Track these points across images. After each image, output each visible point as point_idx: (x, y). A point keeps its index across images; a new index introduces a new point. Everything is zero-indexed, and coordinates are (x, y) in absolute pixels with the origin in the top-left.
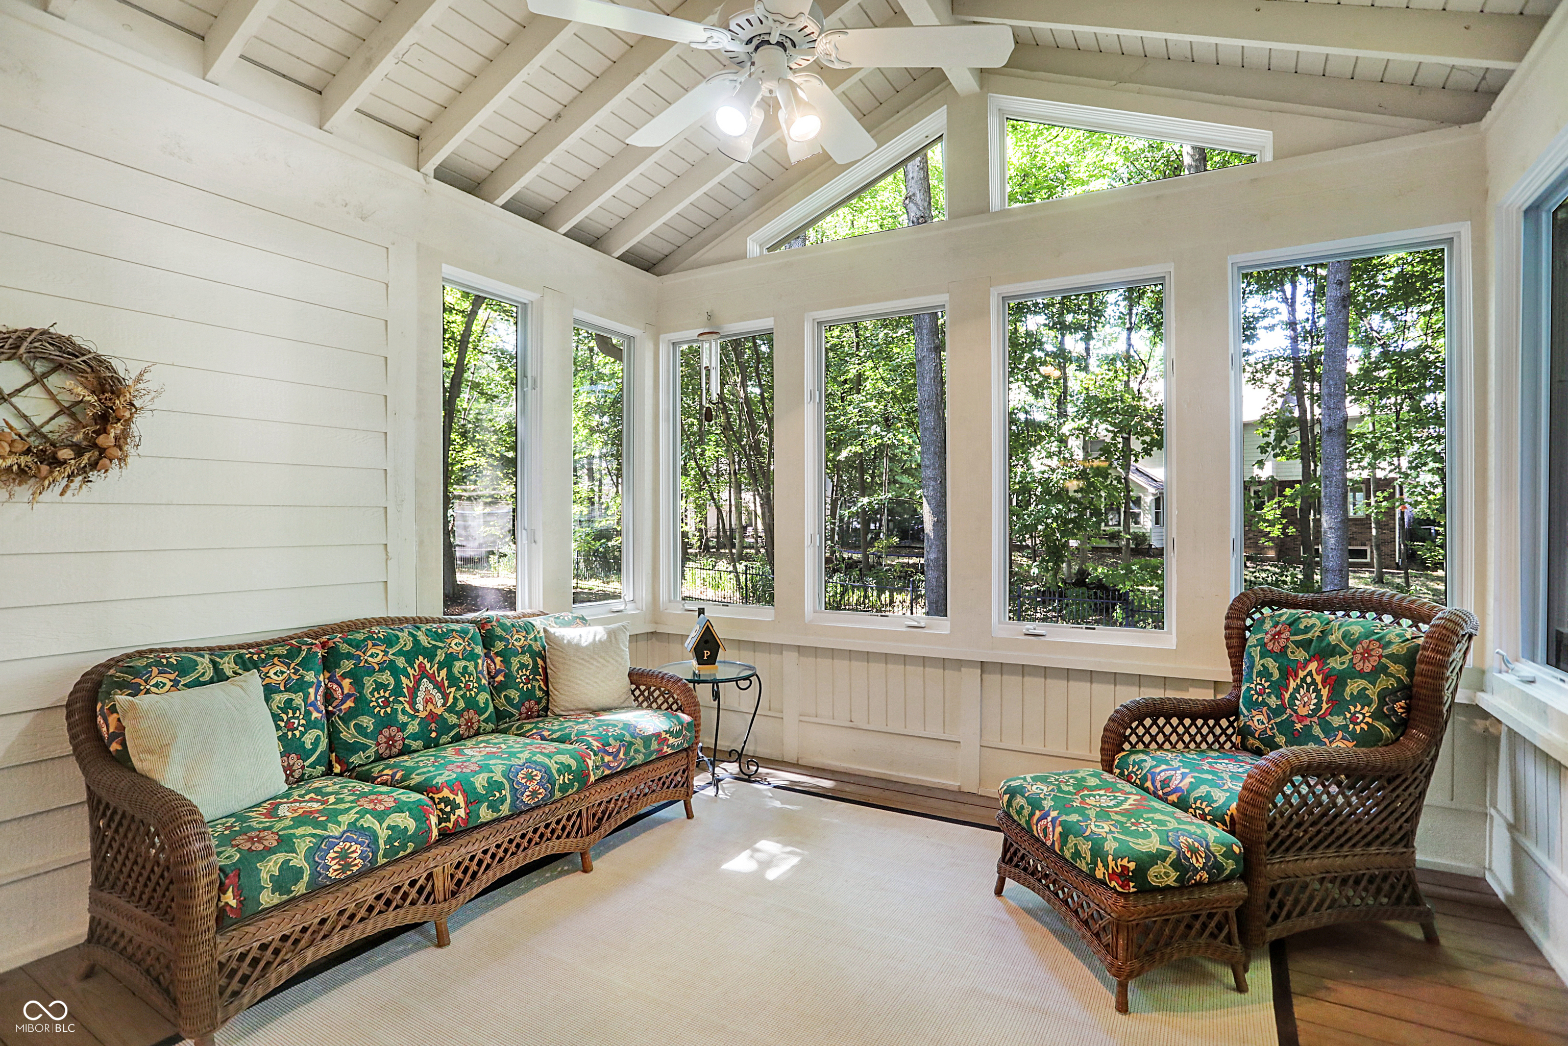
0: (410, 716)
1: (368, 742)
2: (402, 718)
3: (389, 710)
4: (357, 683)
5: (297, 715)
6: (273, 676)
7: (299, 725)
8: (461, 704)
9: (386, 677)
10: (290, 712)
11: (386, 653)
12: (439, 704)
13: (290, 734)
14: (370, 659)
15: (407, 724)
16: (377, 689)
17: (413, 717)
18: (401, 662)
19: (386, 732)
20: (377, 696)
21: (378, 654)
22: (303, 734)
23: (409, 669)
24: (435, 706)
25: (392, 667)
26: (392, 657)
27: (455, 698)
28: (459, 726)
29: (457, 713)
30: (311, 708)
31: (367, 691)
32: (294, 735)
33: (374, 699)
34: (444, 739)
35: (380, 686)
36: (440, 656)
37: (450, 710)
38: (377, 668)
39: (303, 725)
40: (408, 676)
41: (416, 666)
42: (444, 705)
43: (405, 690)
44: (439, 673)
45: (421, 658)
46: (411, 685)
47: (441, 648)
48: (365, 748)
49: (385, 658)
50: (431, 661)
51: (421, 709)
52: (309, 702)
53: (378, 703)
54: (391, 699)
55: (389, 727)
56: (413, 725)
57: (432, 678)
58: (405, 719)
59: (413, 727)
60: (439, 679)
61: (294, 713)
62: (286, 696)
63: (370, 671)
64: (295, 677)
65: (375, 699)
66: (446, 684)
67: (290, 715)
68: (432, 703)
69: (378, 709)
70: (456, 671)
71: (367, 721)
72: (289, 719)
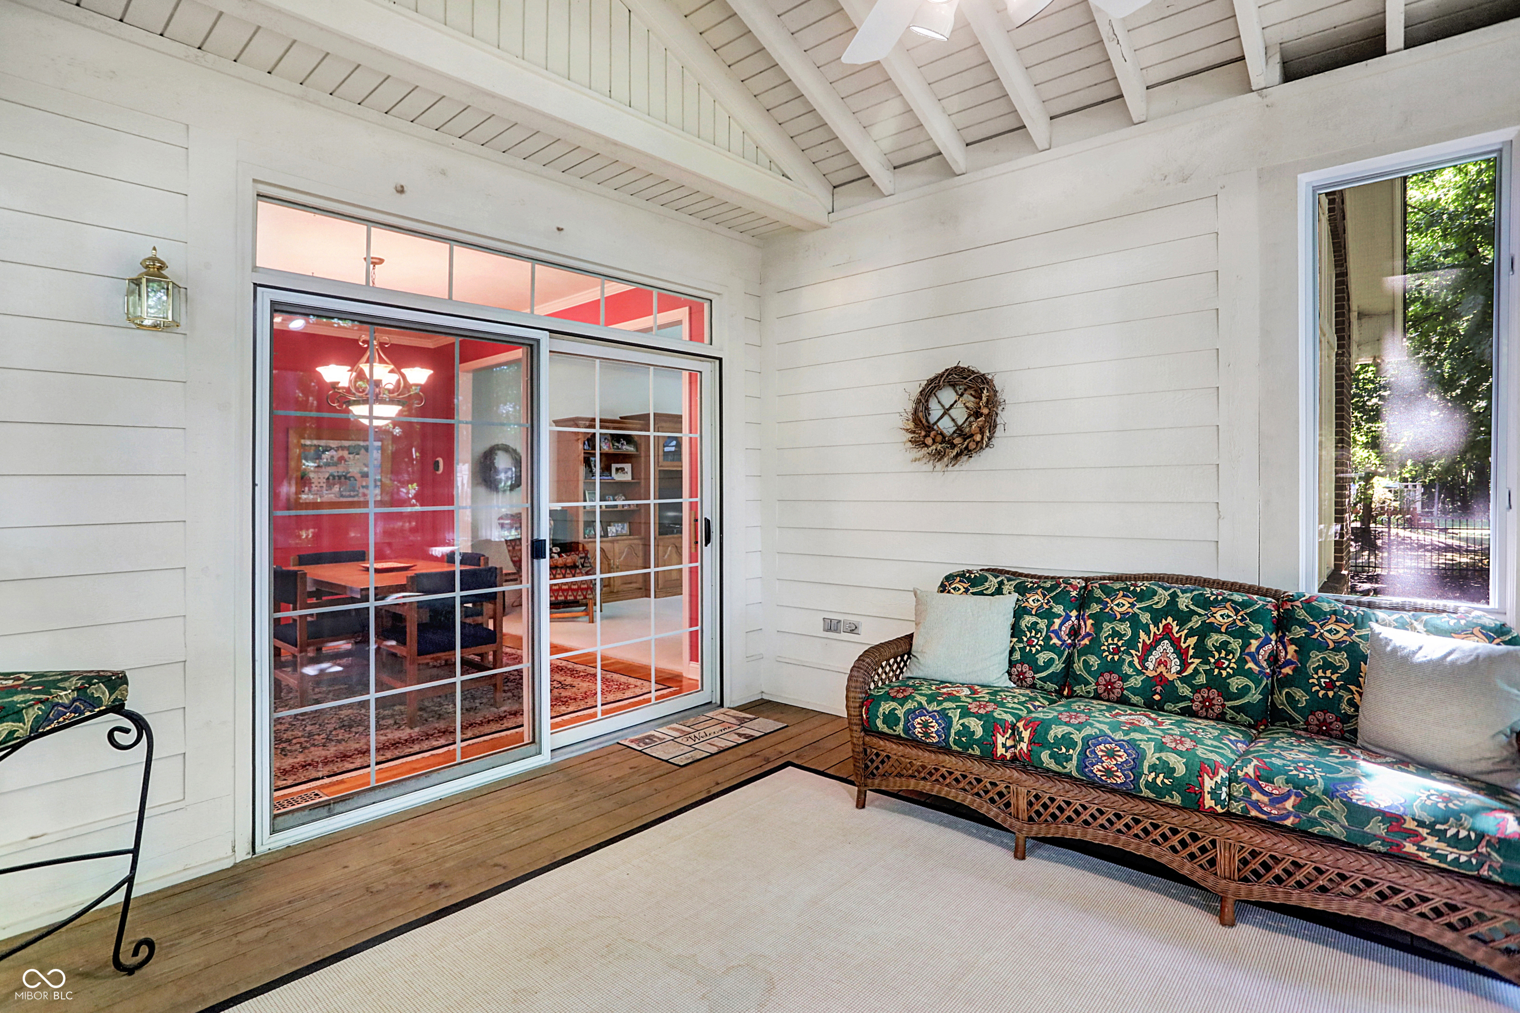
0: (1136, 669)
1: (1090, 679)
2: (1126, 669)
3: (1116, 657)
4: (1097, 627)
5: (1039, 636)
6: (1031, 603)
7: (1037, 644)
8: (1202, 679)
9: (1125, 628)
10: (1034, 632)
11: (1132, 605)
12: (1173, 670)
13: (1028, 648)
14: (1115, 608)
15: (1131, 676)
16: (1112, 636)
17: (1139, 673)
18: (1145, 618)
19: (1107, 676)
20: (1110, 641)
21: (1124, 605)
22: (1038, 652)
23: (1152, 626)
24: (1169, 671)
25: (1134, 620)
26: (1137, 611)
27: (1195, 669)
28: (1192, 701)
29: (1192, 686)
30: (1052, 635)
31: (1103, 635)
32: (1031, 650)
33: (1106, 644)
34: (1168, 706)
35: (1116, 634)
36: (1195, 622)
37: (1185, 680)
38: (1119, 617)
39: (1040, 645)
40: (1148, 633)
41: (1161, 626)
42: (1179, 673)
43: (1140, 645)
44: (1186, 639)
45: (1170, 619)
46: (1148, 642)
47: (1200, 615)
48: (1087, 683)
49: (1130, 610)
50: (1181, 624)
51: (1151, 667)
52: (1052, 629)
53: (1109, 648)
54: (1122, 649)
55: (1111, 673)
56: (1136, 680)
57: (1175, 643)
58: (1130, 671)
59: (1136, 681)
60: (1184, 646)
61: (1036, 634)
62: (1034, 619)
63: (1112, 618)
64: (1046, 606)
65: (1109, 644)
66: (1191, 652)
67: (1033, 634)
68: (1166, 666)
69: (1107, 653)
70: (1209, 643)
71: (1094, 661)
72: (1031, 637)
